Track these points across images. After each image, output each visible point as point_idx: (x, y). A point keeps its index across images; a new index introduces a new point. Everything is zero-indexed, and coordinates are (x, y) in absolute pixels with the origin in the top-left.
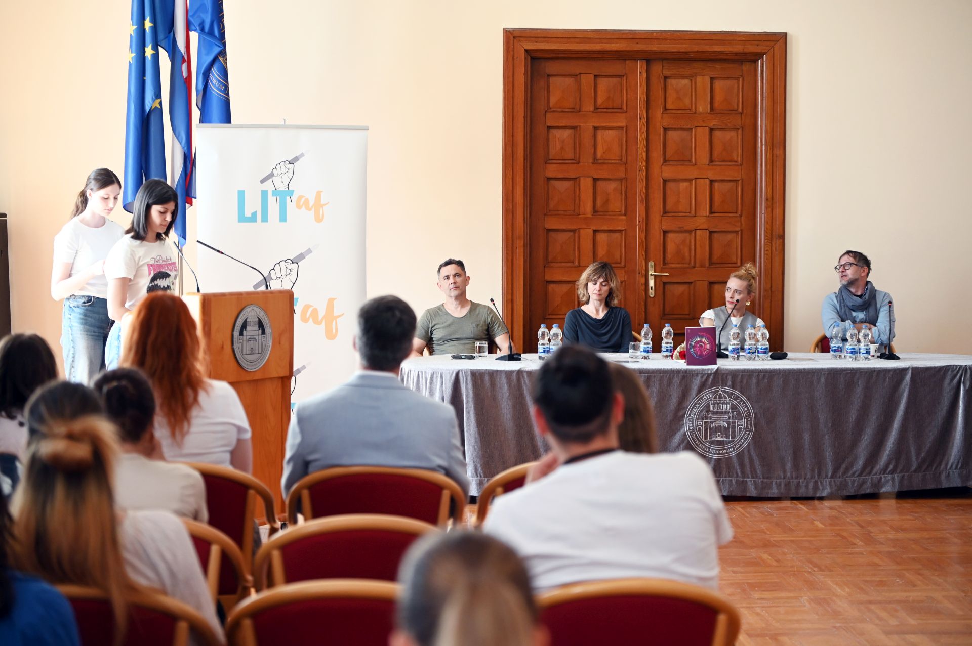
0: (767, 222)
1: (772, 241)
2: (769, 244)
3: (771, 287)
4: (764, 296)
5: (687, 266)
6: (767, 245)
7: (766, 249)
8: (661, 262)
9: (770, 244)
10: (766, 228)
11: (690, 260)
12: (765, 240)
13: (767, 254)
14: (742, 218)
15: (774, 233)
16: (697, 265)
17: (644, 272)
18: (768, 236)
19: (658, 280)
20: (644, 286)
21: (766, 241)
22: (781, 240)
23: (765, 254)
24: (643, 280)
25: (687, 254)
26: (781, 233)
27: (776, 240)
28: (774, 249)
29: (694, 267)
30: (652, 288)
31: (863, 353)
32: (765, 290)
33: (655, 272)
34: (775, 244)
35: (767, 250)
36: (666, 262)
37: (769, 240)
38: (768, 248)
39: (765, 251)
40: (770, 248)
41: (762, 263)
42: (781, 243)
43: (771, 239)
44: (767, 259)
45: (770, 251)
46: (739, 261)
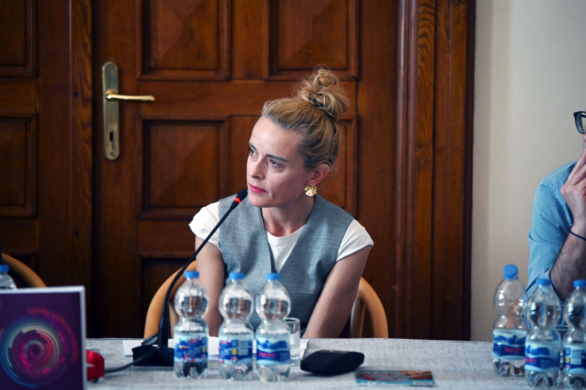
1: (436, 9)
2: (428, 16)
4: (417, 161)
5: (211, 74)
6: (425, 19)
7: (421, 31)
8: (138, 65)
9: (432, 18)
11: (219, 60)
12: (419, 5)
13: (424, 47)
16: (238, 73)
17: (89, 93)
19: (128, 113)
20: (88, 131)
21: (422, 9)
22: (462, 8)
23: (418, 45)
24: (85, 114)
25: (210, 44)
27: (448, 7)
28: (442, 30)
29: (230, 78)
30: (111, 135)
31: (573, 366)
32: (419, 146)
33: (120, 93)
34: (447, 17)
35: (424, 35)
36: (153, 63)
37: (429, 6)
38: (426, 30)
39: (418, 37)
40: (433, 28)
41: (412, 69)
42: (462, 15)
43: (434, 5)
44: (423, 59)
45: (431, 37)
46: (353, 63)
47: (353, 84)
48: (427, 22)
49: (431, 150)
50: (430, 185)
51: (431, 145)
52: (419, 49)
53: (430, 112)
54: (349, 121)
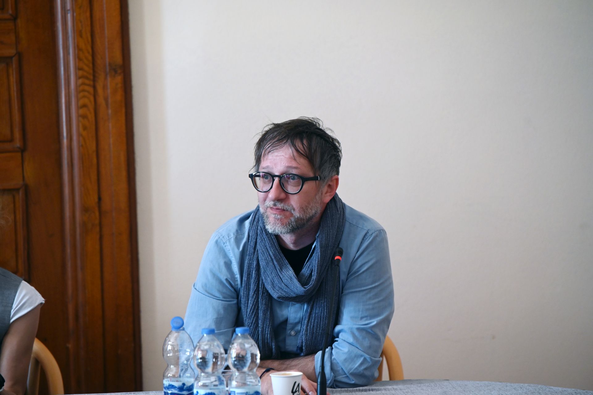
0: (79, 33)
1: (94, 80)
2: (87, 88)
3: (100, 199)
4: (84, 225)
6: (83, 91)
7: (81, 102)
9: (91, 90)
10: (78, 48)
12: (78, 78)
13: (84, 117)
14: (19, 21)
15: (99, 62)
18: (86, 68)
21: (80, 81)
22: (119, 79)
23: (79, 116)
26: (118, 59)
27: (106, 78)
28: (101, 100)
32: (85, 210)
34: (105, 87)
35: (84, 106)
37: (87, 78)
38: (86, 101)
39: (79, 108)
40: (92, 98)
41: (75, 138)
42: (120, 85)
43: (91, 77)
44: (85, 128)
45: (91, 107)
46: (17, 135)
47: (19, 154)
48: (86, 94)
49: (97, 214)
50: (98, 247)
51: (97, 209)
52: (81, 119)
53: (94, 177)
54: (17, 190)
